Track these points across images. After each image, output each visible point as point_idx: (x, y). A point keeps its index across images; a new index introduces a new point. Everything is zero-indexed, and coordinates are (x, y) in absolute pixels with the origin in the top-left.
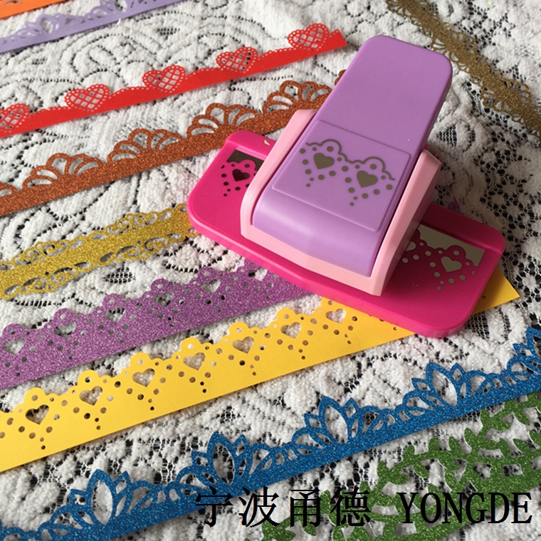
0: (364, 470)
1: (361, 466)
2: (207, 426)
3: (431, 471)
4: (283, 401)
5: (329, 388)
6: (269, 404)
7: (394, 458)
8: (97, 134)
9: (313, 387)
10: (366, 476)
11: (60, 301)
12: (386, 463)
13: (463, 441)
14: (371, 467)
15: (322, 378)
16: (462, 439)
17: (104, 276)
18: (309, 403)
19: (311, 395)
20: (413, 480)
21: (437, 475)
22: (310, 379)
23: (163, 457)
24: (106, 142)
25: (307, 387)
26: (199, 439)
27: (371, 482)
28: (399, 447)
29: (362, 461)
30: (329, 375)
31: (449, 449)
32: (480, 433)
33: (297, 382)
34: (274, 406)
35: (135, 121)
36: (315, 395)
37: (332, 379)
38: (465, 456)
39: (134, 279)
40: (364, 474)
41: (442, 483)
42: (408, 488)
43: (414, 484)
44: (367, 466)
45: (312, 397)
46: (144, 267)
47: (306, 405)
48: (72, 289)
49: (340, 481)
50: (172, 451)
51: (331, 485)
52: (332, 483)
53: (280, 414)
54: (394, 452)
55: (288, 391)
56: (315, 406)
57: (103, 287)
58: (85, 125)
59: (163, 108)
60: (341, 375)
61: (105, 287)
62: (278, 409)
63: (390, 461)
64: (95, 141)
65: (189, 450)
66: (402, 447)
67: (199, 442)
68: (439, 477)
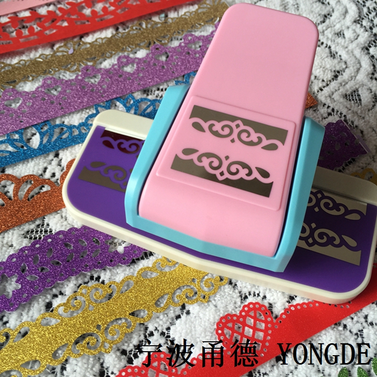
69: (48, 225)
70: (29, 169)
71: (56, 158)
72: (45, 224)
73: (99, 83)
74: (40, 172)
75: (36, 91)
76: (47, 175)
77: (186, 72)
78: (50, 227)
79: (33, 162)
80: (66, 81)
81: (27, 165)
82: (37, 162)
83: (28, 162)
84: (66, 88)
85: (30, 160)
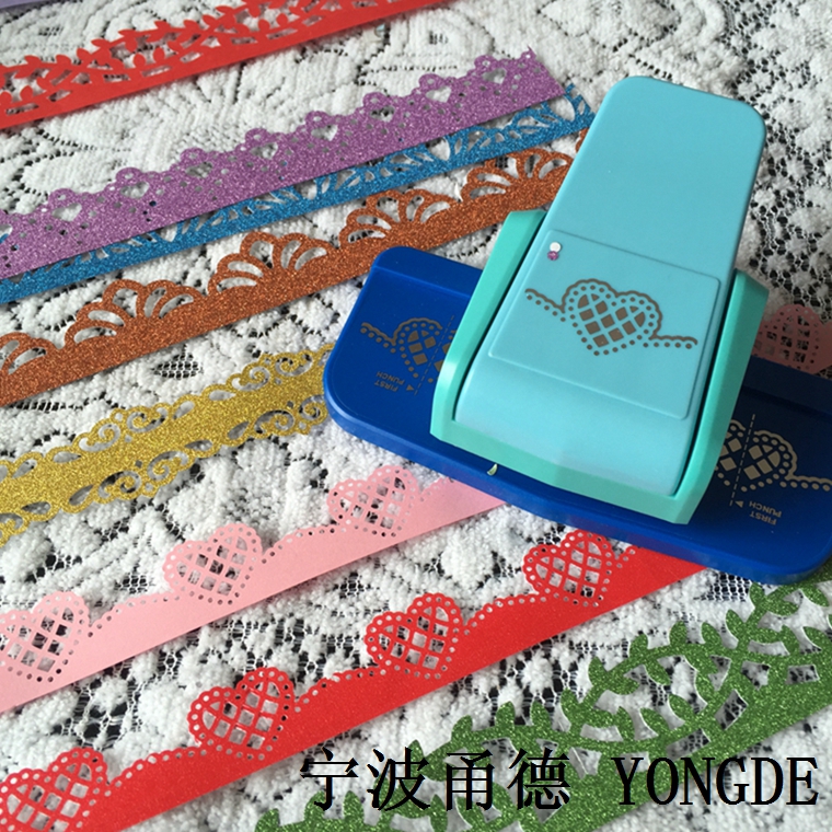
0: (569, 674)
1: (565, 667)
2: (318, 602)
3: (674, 676)
4: (439, 566)
5: (514, 546)
6: (417, 570)
7: (616, 655)
8: (142, 146)
9: (488, 544)
10: (572, 683)
11: (80, 403)
12: (604, 663)
13: (724, 632)
14: (580, 668)
15: (502, 529)
16: (723, 628)
17: (152, 366)
18: (480, 568)
19: (484, 556)
20: (647, 689)
21: (684, 682)
22: (484, 532)
23: (248, 650)
24: (156, 159)
25: (478, 543)
26: (306, 622)
27: (580, 693)
28: (624, 639)
29: (567, 659)
30: (512, 526)
31: (702, 641)
32: (751, 618)
33: (463, 537)
34: (426, 573)
35: (203, 127)
36: (491, 555)
37: (518, 532)
38: (729, 652)
39: (202, 372)
40: (569, 680)
41: (694, 696)
42: (640, 703)
43: (650, 696)
44: (574, 667)
45: (486, 558)
46: (217, 353)
47: (476, 572)
48: (100, 386)
49: (532, 690)
50: (262, 639)
51: (517, 697)
52: (520, 693)
53: (436, 586)
54: (616, 646)
55: (448, 550)
56: (490, 572)
57: (151, 384)
58: (124, 131)
59: (248, 108)
60: (531, 526)
61: (155, 383)
62: (432, 578)
63: (611, 660)
64: (140, 157)
65: (289, 639)
66: (629, 639)
67: (305, 627)
68: (689, 685)
69: (191, 356)
70: (160, 273)
71: (202, 258)
72: (187, 355)
73: (274, 157)
74: (178, 278)
75: (171, 170)
76: (189, 282)
77: (422, 140)
78: (194, 360)
79: (166, 262)
80: (221, 155)
81: (156, 267)
82: (172, 262)
83: (158, 262)
84: (221, 165)
85: (161, 260)
